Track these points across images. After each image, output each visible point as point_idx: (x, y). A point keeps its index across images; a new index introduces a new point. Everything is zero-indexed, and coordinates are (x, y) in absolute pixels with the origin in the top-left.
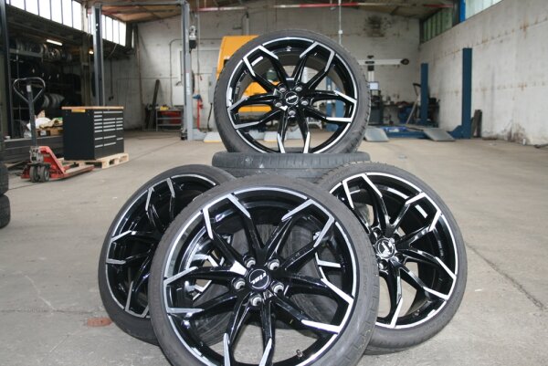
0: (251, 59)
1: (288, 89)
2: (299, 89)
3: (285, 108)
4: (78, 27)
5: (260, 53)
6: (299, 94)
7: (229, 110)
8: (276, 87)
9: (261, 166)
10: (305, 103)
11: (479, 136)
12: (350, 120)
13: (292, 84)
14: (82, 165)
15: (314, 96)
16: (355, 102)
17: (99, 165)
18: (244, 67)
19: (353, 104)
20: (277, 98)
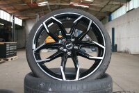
0: (47, 24)
1: (67, 40)
2: (73, 40)
3: (65, 50)
4: (8, 20)
5: (52, 20)
6: (73, 43)
7: (33, 51)
8: (60, 39)
9: (50, 90)
10: (76, 47)
11: (116, 51)
12: (102, 58)
13: (69, 37)
14: (2, 60)
15: (81, 44)
16: (104, 48)
17: (8, 60)
18: (43, 28)
19: (103, 49)
20: (61, 45)
